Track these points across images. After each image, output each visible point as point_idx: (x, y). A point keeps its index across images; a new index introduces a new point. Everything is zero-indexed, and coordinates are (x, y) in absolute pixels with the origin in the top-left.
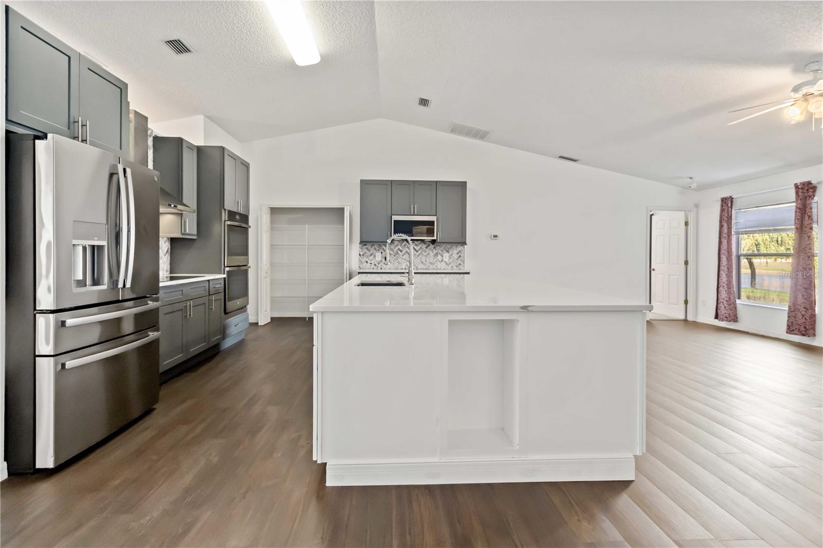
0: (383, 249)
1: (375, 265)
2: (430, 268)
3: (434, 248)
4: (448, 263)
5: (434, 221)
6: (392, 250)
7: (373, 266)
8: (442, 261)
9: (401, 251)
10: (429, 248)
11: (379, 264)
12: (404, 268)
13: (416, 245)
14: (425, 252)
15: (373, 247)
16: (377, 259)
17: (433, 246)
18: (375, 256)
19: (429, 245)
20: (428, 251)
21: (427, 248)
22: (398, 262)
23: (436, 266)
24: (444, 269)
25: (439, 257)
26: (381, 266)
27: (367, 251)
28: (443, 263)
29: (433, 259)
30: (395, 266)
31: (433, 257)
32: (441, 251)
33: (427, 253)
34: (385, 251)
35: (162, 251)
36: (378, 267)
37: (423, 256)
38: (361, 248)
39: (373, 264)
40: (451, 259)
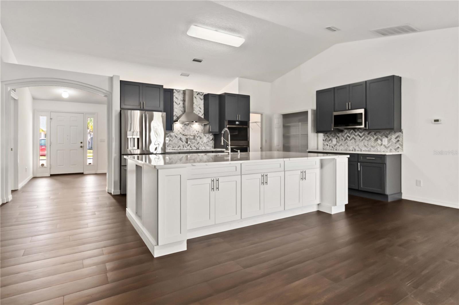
0: (337, 136)
1: (332, 147)
2: (371, 150)
3: (375, 134)
4: (387, 146)
6: (343, 137)
7: (331, 148)
8: (381, 145)
9: (349, 137)
10: (370, 134)
11: (334, 146)
12: (351, 150)
13: (361, 132)
14: (367, 137)
15: (331, 135)
16: (333, 143)
18: (332, 141)
20: (370, 137)
21: (368, 134)
22: (347, 145)
23: (377, 149)
24: (384, 151)
25: (379, 142)
26: (336, 148)
28: (382, 146)
29: (374, 142)
30: (345, 148)
31: (374, 141)
32: (381, 136)
33: (369, 138)
34: (339, 137)
35: (210, 139)
36: (334, 149)
37: (365, 141)
38: (324, 136)
39: (331, 146)
40: (389, 143)
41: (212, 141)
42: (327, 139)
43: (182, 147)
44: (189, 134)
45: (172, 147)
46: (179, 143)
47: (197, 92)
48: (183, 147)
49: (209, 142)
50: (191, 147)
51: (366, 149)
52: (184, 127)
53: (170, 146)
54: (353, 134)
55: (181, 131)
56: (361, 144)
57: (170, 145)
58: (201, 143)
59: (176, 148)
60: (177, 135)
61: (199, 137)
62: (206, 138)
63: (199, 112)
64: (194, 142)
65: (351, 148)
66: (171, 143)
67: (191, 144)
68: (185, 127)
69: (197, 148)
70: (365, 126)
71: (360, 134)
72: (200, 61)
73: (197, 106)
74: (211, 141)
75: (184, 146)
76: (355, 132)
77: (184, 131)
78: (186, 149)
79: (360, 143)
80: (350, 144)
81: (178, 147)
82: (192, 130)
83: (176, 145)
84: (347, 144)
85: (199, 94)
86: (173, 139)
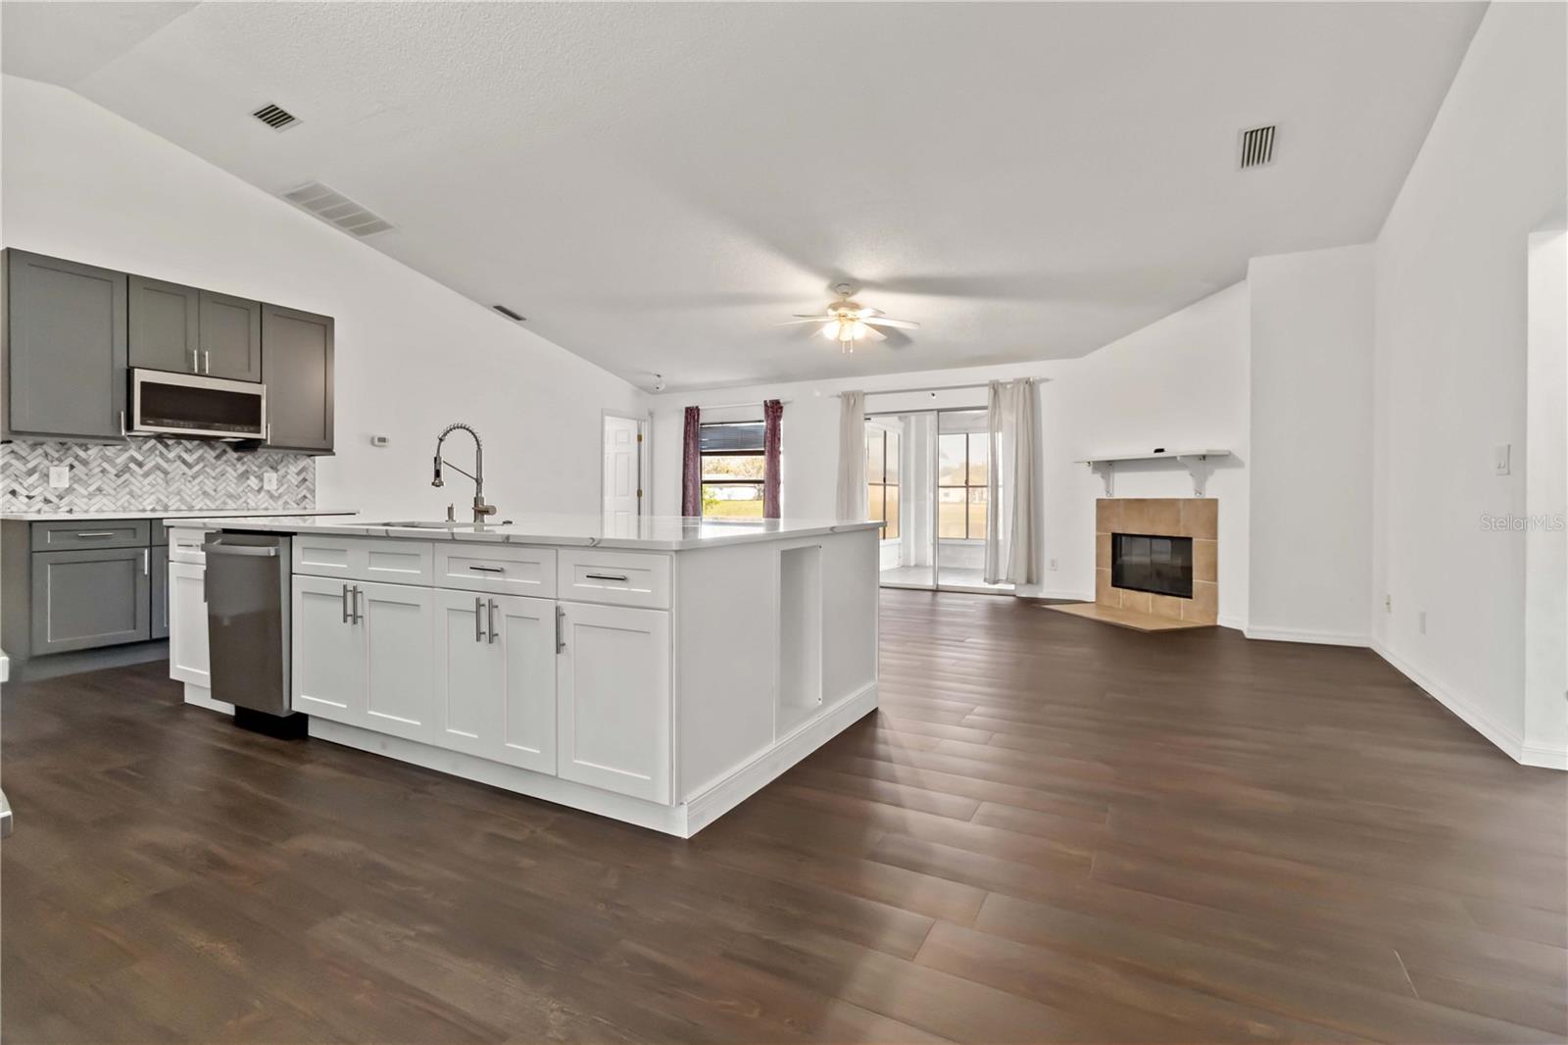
0: (77, 457)
1: (47, 500)
2: (228, 507)
3: (240, 459)
4: (277, 495)
5: (261, 396)
6: (110, 461)
7: (40, 505)
8: (259, 490)
9: (140, 465)
10: (224, 458)
11: (61, 498)
13: (187, 450)
14: (214, 468)
15: (40, 451)
16: (53, 483)
17: (236, 455)
18: (47, 476)
19: (225, 452)
20: (221, 466)
21: (218, 457)
22: (131, 494)
23: (245, 502)
24: (267, 509)
25: (253, 482)
26: (71, 503)
27: (14, 462)
28: (263, 494)
29: (236, 484)
30: (119, 503)
31: (235, 480)
32: (260, 467)
33: (218, 470)
34: (85, 463)
36: (57, 508)
37: (206, 481)
39: (39, 499)
40: (282, 485)
42: (12, 466)
51: (208, 503)
54: (157, 452)
56: (191, 490)
65: (150, 504)
71: (185, 456)
76: (167, 446)
79: (188, 484)
80: (144, 490)
84: (127, 490)
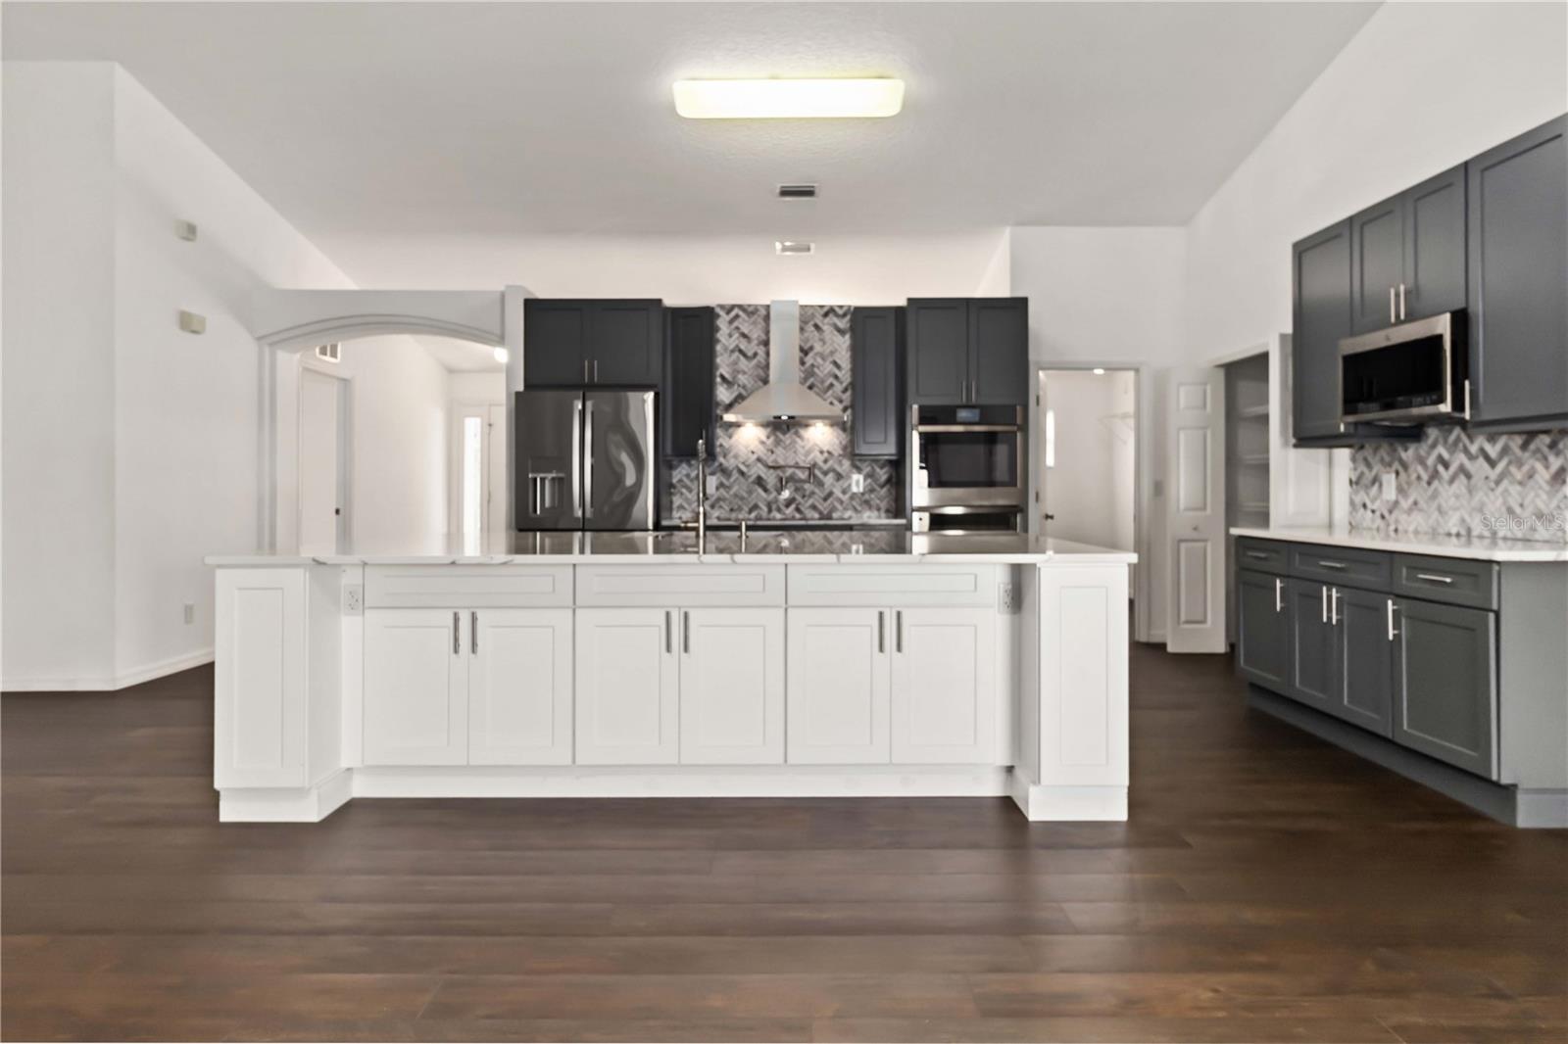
0: (1400, 460)
1: (1383, 517)
3: (1553, 446)
5: (1440, 337)
6: (1422, 462)
7: (1378, 521)
9: (1446, 466)
10: (1532, 447)
11: (1390, 512)
14: (1520, 464)
17: (1547, 440)
18: (1383, 485)
19: (1530, 438)
20: (1529, 461)
21: (1524, 447)
22: (1439, 509)
26: (1398, 520)
27: (1365, 470)
29: (1548, 493)
31: (1547, 487)
33: (1526, 468)
34: (1405, 467)
35: (876, 481)
36: (1388, 525)
37: (1511, 488)
38: (1354, 459)
39: (1378, 514)
41: (885, 490)
42: (1362, 474)
43: (765, 509)
44: (792, 463)
45: (727, 508)
46: (755, 495)
47: (822, 307)
48: (770, 511)
49: (872, 491)
50: (798, 510)
52: (772, 438)
53: (721, 507)
54: (1461, 447)
55: (761, 451)
56: (1494, 502)
57: (722, 503)
58: (841, 496)
59: (743, 512)
60: (747, 466)
61: (831, 475)
62: (861, 477)
63: (831, 380)
64: (813, 493)
65: (1455, 525)
66: (725, 493)
67: (799, 498)
68: (777, 437)
69: (825, 512)
70: (1458, 405)
71: (1488, 447)
72: (808, 193)
73: (823, 359)
74: (882, 487)
75: (774, 507)
76: (1471, 438)
77: (772, 452)
78: (778, 516)
79: (1491, 494)
80: (1451, 503)
81: (750, 512)
82: (803, 447)
83: (740, 503)
84: (1436, 504)
85: (831, 315)
86: (732, 480)
